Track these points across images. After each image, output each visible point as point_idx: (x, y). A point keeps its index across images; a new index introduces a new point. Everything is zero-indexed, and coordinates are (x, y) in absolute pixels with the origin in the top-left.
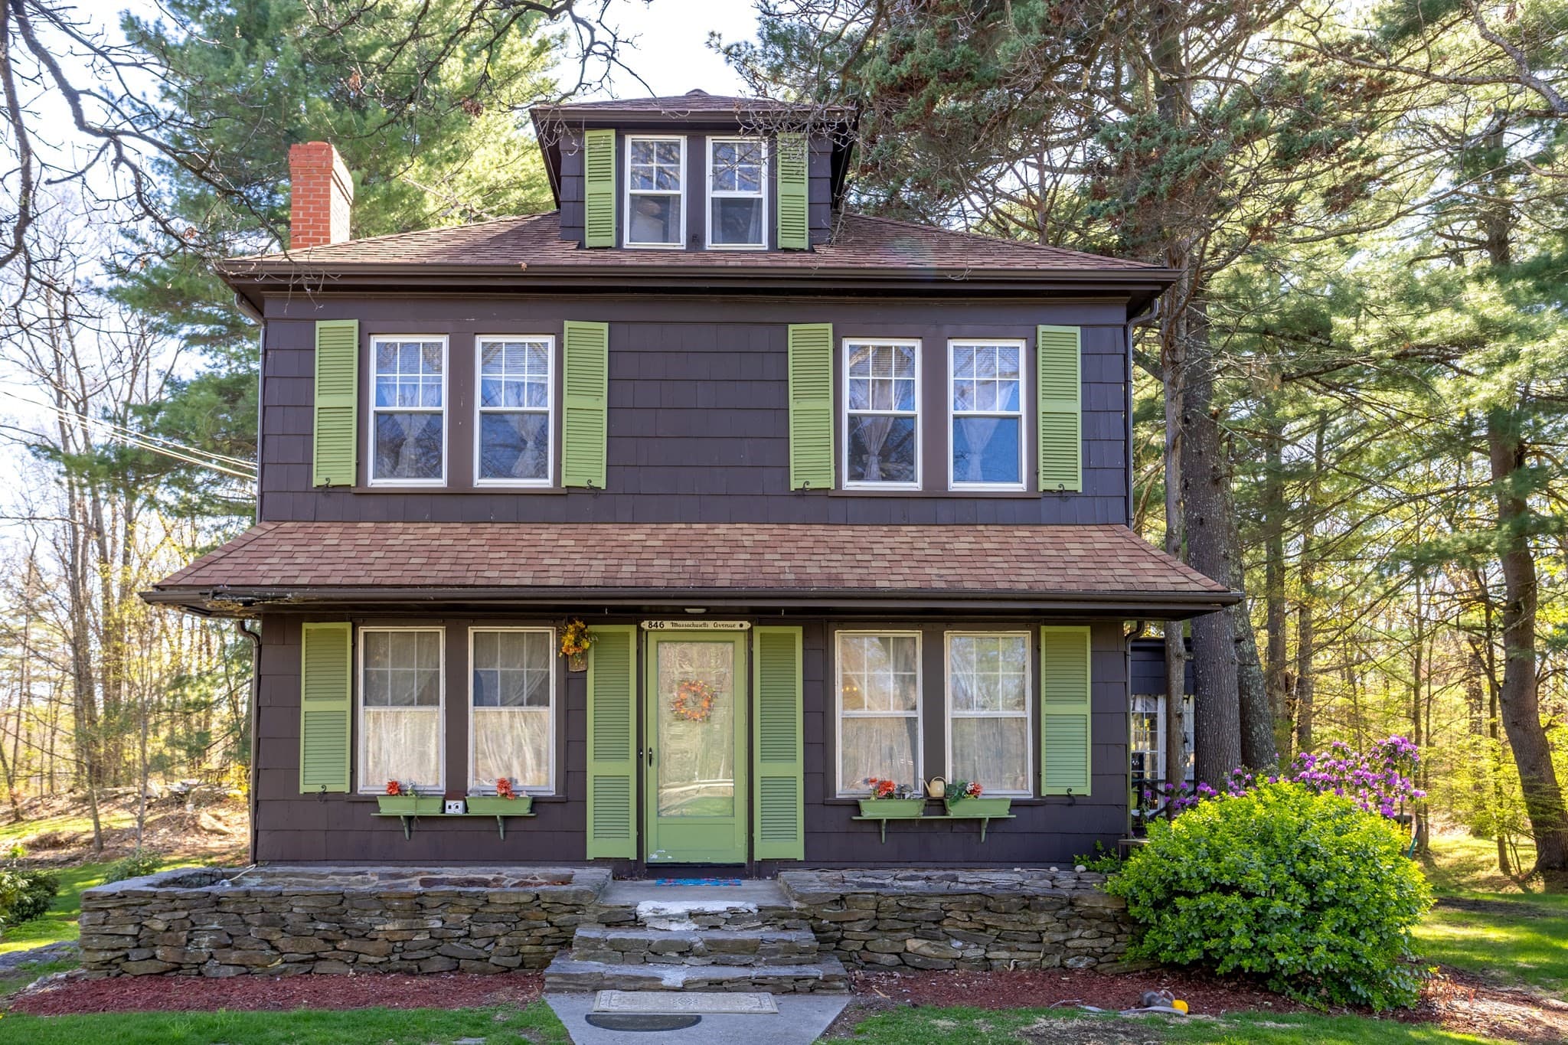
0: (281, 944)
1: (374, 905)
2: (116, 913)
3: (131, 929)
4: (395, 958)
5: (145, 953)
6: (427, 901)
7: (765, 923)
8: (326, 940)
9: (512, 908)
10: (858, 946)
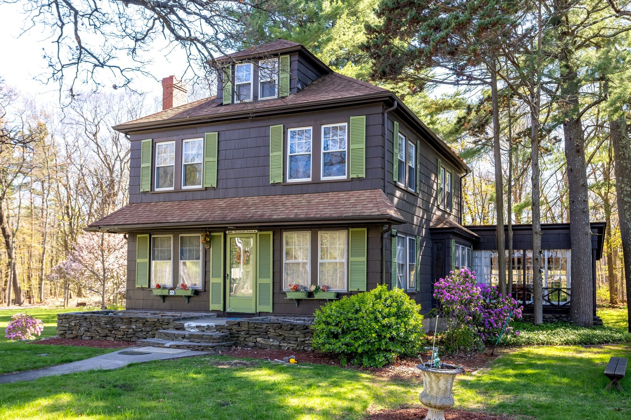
0: (99, 331)
1: (120, 320)
2: (64, 320)
3: (67, 325)
4: (125, 336)
5: (70, 332)
6: (132, 320)
7: (217, 330)
8: (109, 331)
9: (152, 323)
10: (242, 339)
